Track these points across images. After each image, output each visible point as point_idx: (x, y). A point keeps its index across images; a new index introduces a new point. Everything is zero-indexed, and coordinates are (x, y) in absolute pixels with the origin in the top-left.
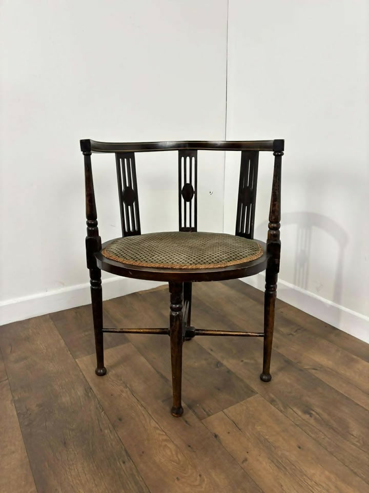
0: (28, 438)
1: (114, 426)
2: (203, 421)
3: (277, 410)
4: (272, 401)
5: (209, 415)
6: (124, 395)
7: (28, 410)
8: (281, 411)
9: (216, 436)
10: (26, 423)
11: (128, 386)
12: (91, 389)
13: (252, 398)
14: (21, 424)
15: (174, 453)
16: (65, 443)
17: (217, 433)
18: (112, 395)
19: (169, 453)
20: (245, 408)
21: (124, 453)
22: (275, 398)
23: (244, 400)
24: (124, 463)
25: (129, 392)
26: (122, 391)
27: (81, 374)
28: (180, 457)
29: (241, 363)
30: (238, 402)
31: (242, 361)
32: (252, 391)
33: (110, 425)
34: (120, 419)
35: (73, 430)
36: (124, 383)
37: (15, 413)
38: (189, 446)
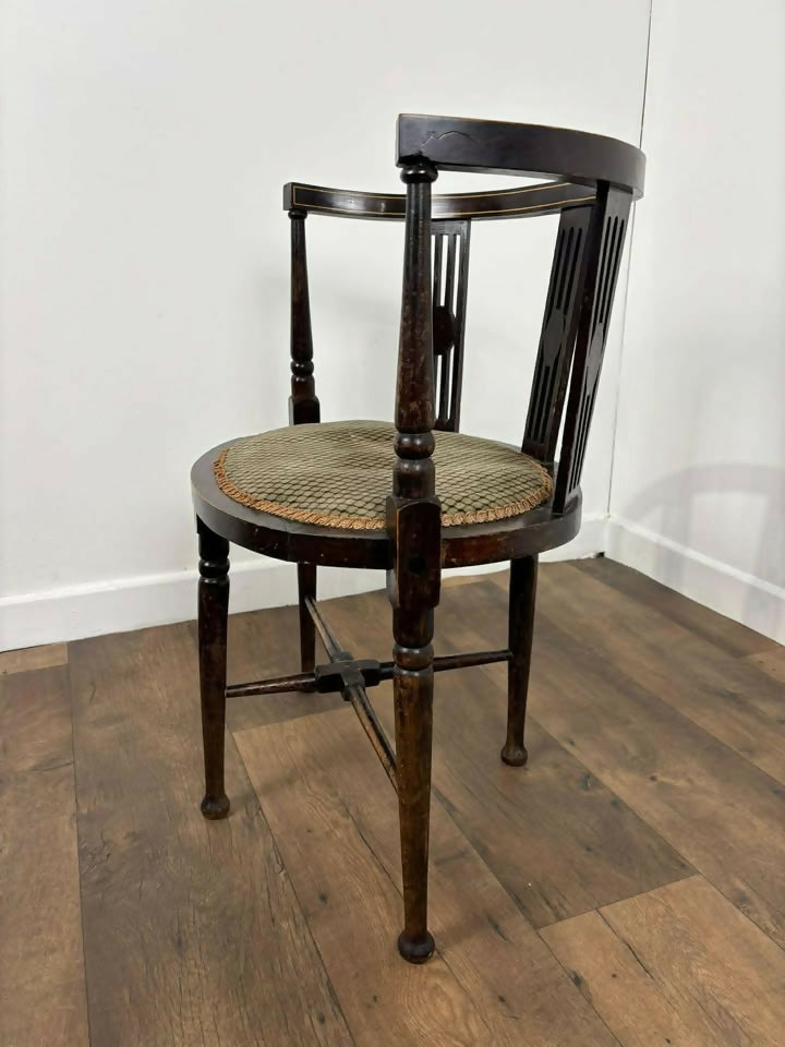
0: (93, 914)
1: (306, 916)
2: (542, 931)
3: (757, 929)
4: (741, 901)
5: (559, 918)
6: (339, 833)
7: (105, 843)
8: (766, 931)
9: (578, 981)
10: (95, 878)
11: (351, 811)
12: (260, 809)
13: (682, 883)
14: (83, 877)
15: (458, 1012)
16: (180, 942)
17: (582, 974)
18: (309, 831)
19: (446, 1013)
20: (661, 909)
21: (324, 991)
22: (749, 893)
23: (659, 885)
24: (322, 1020)
25: (352, 830)
26: (336, 824)
27: (240, 768)
28: (474, 1028)
29: (652, 785)
30: (641, 892)
31: (653, 779)
32: (683, 866)
33: (297, 910)
34: (323, 898)
35: (202, 910)
36: (342, 803)
37: (74, 849)
38: (502, 999)
